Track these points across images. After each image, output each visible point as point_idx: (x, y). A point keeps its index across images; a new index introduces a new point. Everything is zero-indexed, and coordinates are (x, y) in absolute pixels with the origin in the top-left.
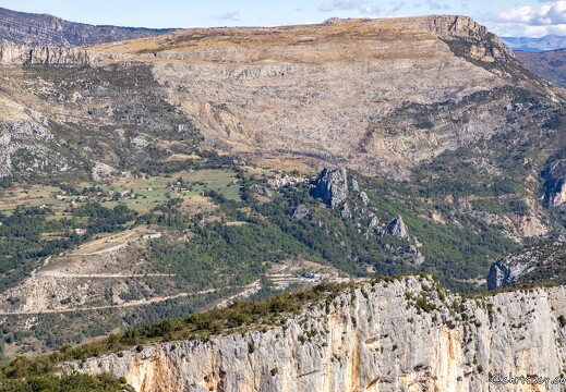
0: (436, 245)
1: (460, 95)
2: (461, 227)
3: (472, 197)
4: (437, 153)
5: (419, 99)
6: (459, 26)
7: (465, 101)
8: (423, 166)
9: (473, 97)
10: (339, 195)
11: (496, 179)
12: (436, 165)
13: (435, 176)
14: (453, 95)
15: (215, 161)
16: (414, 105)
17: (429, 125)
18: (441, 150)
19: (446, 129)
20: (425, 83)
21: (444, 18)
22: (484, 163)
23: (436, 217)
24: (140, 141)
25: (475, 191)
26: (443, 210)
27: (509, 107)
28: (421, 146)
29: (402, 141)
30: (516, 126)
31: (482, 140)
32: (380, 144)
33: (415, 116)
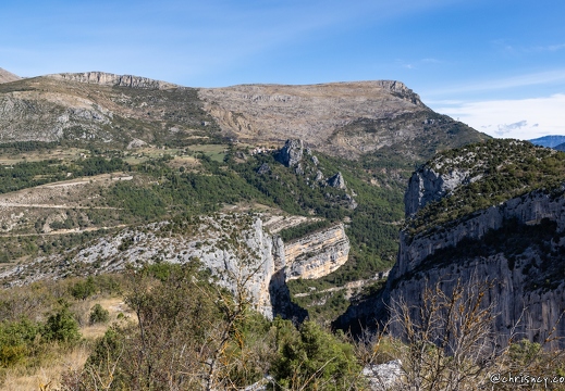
0: (368, 196)
1: (395, 115)
2: (391, 189)
3: (400, 170)
4: (378, 147)
5: (369, 117)
6: (397, 86)
7: (398, 118)
8: (369, 154)
9: (403, 116)
10: (296, 158)
11: (417, 162)
12: (378, 154)
13: (376, 159)
14: (391, 115)
15: (218, 140)
16: (366, 119)
17: (374, 131)
18: (382, 146)
19: (385, 134)
20: (374, 109)
21: (388, 82)
22: (409, 153)
23: (374, 182)
24: (174, 129)
25: (402, 167)
26: (379, 178)
27: (426, 121)
28: (368, 143)
29: (356, 139)
30: (430, 132)
31: (408, 141)
32: (341, 141)
33: (366, 126)
